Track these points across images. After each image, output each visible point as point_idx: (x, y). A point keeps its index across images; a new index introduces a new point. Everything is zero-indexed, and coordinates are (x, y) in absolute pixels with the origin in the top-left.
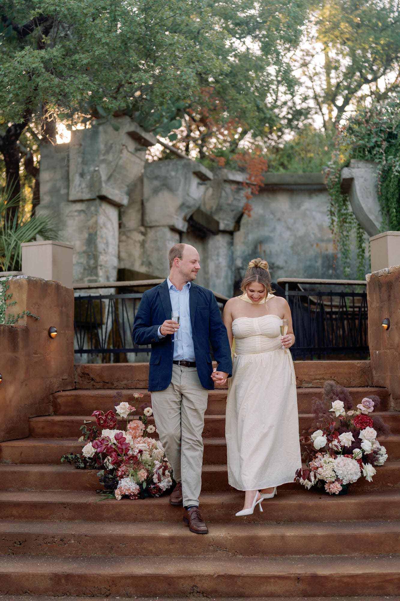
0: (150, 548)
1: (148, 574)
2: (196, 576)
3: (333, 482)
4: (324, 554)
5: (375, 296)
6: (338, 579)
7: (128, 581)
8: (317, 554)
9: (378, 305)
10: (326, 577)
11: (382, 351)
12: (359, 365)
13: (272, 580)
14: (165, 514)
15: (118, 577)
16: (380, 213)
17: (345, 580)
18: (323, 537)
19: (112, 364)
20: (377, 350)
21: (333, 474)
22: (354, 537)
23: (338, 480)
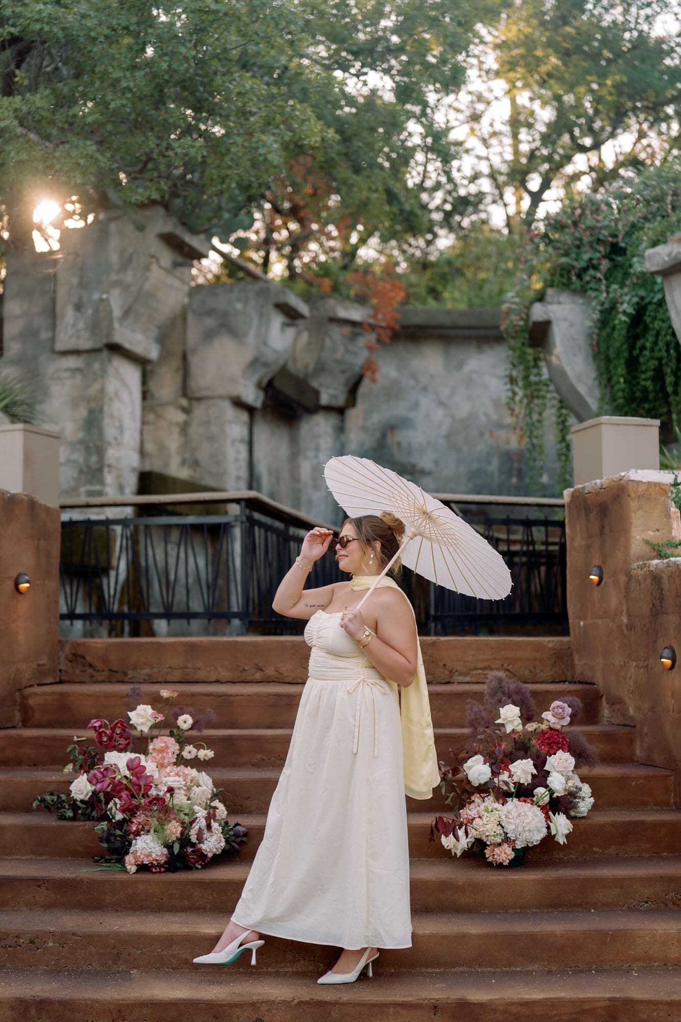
0: (184, 956)
1: (180, 1000)
2: (262, 1003)
3: (500, 845)
4: (480, 966)
5: (578, 527)
6: (501, 1008)
7: (145, 1011)
8: (469, 967)
9: (583, 543)
10: (481, 1005)
11: (589, 621)
12: (550, 645)
13: (391, 1010)
14: (210, 897)
15: (128, 1005)
16: (596, 382)
17: (514, 1010)
18: (479, 936)
19: (126, 639)
20: (581, 619)
21: (499, 830)
22: (532, 938)
23: (507, 840)
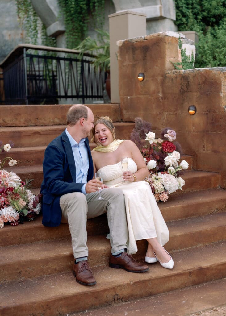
0: (54, 267)
2: (117, 287)
3: (163, 193)
5: (127, 57)
6: (214, 268)
7: (61, 303)
9: (130, 63)
10: (207, 268)
11: (134, 96)
12: (112, 107)
13: (173, 278)
14: (45, 234)
15: (52, 301)
17: (219, 268)
18: (180, 236)
23: (165, 191)
